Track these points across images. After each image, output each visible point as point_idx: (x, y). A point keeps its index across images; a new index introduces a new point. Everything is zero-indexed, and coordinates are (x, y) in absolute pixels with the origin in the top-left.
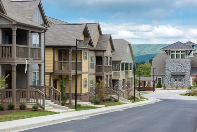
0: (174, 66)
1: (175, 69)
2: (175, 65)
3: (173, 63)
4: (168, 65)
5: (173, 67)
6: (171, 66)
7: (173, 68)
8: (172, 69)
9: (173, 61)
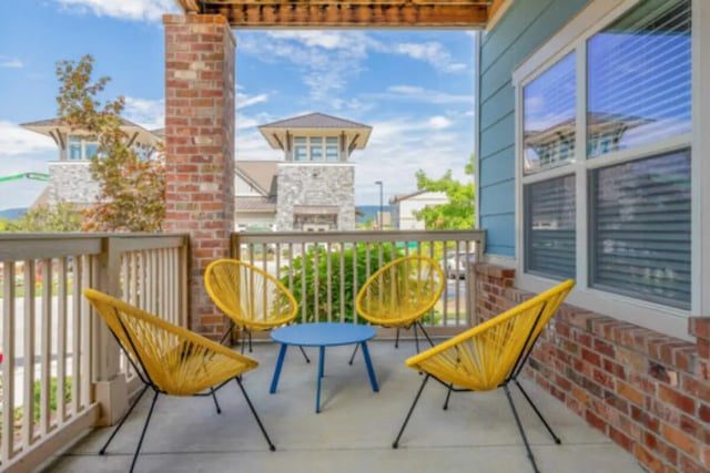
0: (76, 183)
1: (81, 195)
2: (81, 180)
3: (73, 173)
4: (58, 180)
5: (74, 186)
6: (68, 183)
7: (74, 189)
8: (69, 193)
9: (74, 167)
